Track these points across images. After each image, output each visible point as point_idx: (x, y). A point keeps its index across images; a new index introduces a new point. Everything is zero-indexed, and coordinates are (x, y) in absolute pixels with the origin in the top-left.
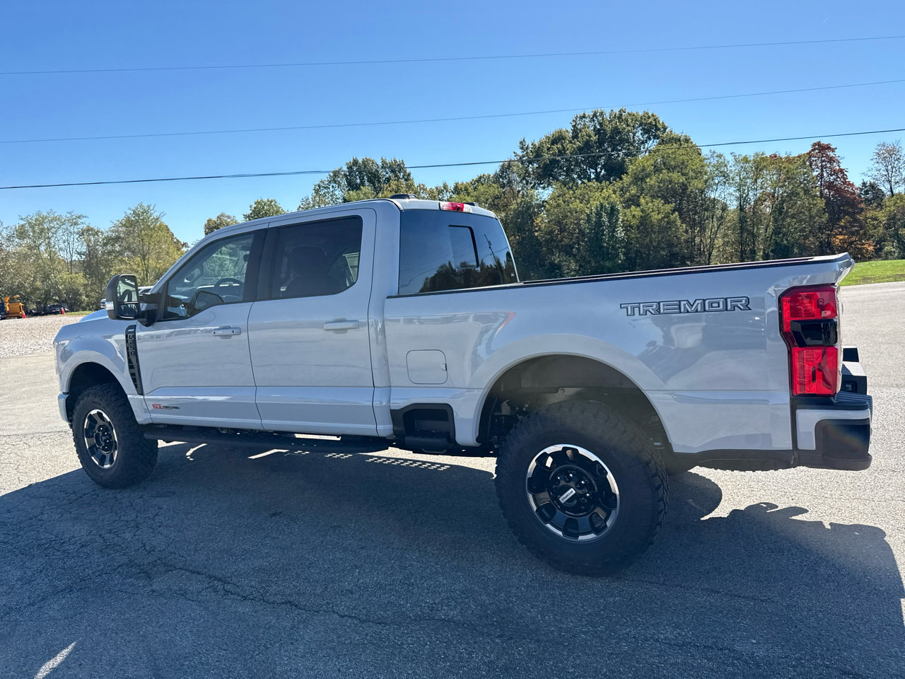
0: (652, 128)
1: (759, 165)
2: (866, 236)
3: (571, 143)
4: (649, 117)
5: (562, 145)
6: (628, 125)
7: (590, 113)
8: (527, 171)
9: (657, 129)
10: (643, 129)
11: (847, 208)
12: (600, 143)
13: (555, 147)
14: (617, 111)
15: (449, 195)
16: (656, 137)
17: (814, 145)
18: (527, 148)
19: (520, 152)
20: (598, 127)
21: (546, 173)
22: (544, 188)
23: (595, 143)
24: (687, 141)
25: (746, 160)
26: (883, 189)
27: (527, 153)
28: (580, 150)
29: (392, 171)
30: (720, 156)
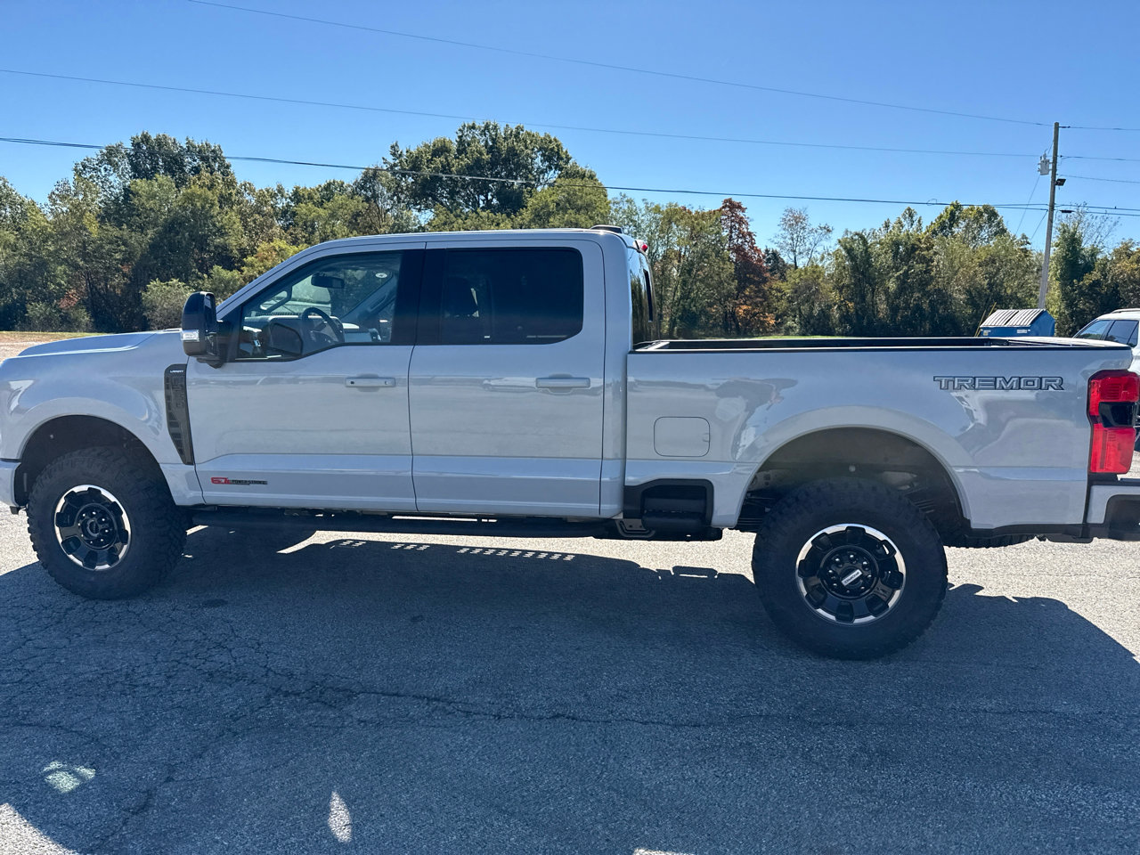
0: (554, 156)
1: (672, 216)
2: (770, 309)
3: (458, 158)
4: (550, 142)
5: (446, 159)
6: (527, 148)
7: (480, 124)
8: (399, 185)
9: (560, 158)
10: (543, 155)
11: (752, 276)
12: (493, 164)
13: (438, 160)
14: (513, 127)
15: (285, 202)
16: (558, 167)
17: (726, 201)
18: (400, 155)
19: (390, 159)
20: (491, 144)
21: (424, 192)
22: (419, 210)
23: (488, 163)
24: (592, 177)
25: (657, 209)
26: (785, 259)
27: (401, 162)
28: (469, 169)
29: (203, 159)
30: (630, 201)
